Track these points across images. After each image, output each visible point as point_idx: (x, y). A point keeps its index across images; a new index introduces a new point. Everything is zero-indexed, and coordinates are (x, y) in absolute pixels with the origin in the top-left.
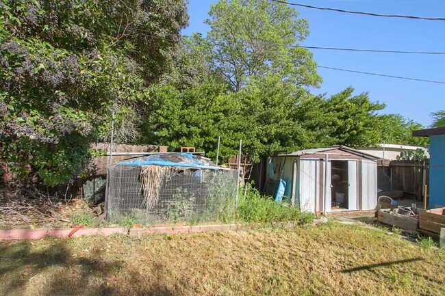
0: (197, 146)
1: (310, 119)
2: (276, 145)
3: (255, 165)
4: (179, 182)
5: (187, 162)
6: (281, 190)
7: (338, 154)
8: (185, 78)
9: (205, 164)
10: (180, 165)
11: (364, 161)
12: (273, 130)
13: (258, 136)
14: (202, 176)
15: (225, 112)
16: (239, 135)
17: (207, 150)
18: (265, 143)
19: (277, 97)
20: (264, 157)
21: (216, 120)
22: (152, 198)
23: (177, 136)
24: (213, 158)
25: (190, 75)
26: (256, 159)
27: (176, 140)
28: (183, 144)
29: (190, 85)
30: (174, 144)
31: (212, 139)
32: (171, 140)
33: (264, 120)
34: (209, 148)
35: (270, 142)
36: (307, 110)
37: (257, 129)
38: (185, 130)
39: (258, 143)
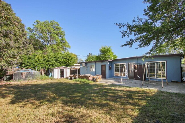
0: (32, 68)
1: (59, 61)
2: (51, 66)
3: (47, 71)
4: (29, 74)
5: (30, 71)
6: (50, 75)
7: (62, 68)
8: (28, 53)
9: (34, 71)
10: (29, 71)
11: (67, 69)
12: (50, 63)
13: (47, 65)
14: (33, 73)
15: (39, 60)
16: (42, 65)
17: (34, 68)
18: (48, 66)
19: (51, 56)
20: (48, 69)
21: (36, 62)
22: (24, 77)
23: (27, 66)
24: (36, 70)
25: (29, 52)
26: (47, 69)
27: (26, 66)
28: (28, 67)
29: (29, 54)
30: (26, 67)
31: (35, 66)
32: (25, 66)
33: (48, 61)
34: (35, 68)
35: (50, 66)
36: (58, 59)
37: (47, 63)
38: (29, 64)
39: (47, 66)
